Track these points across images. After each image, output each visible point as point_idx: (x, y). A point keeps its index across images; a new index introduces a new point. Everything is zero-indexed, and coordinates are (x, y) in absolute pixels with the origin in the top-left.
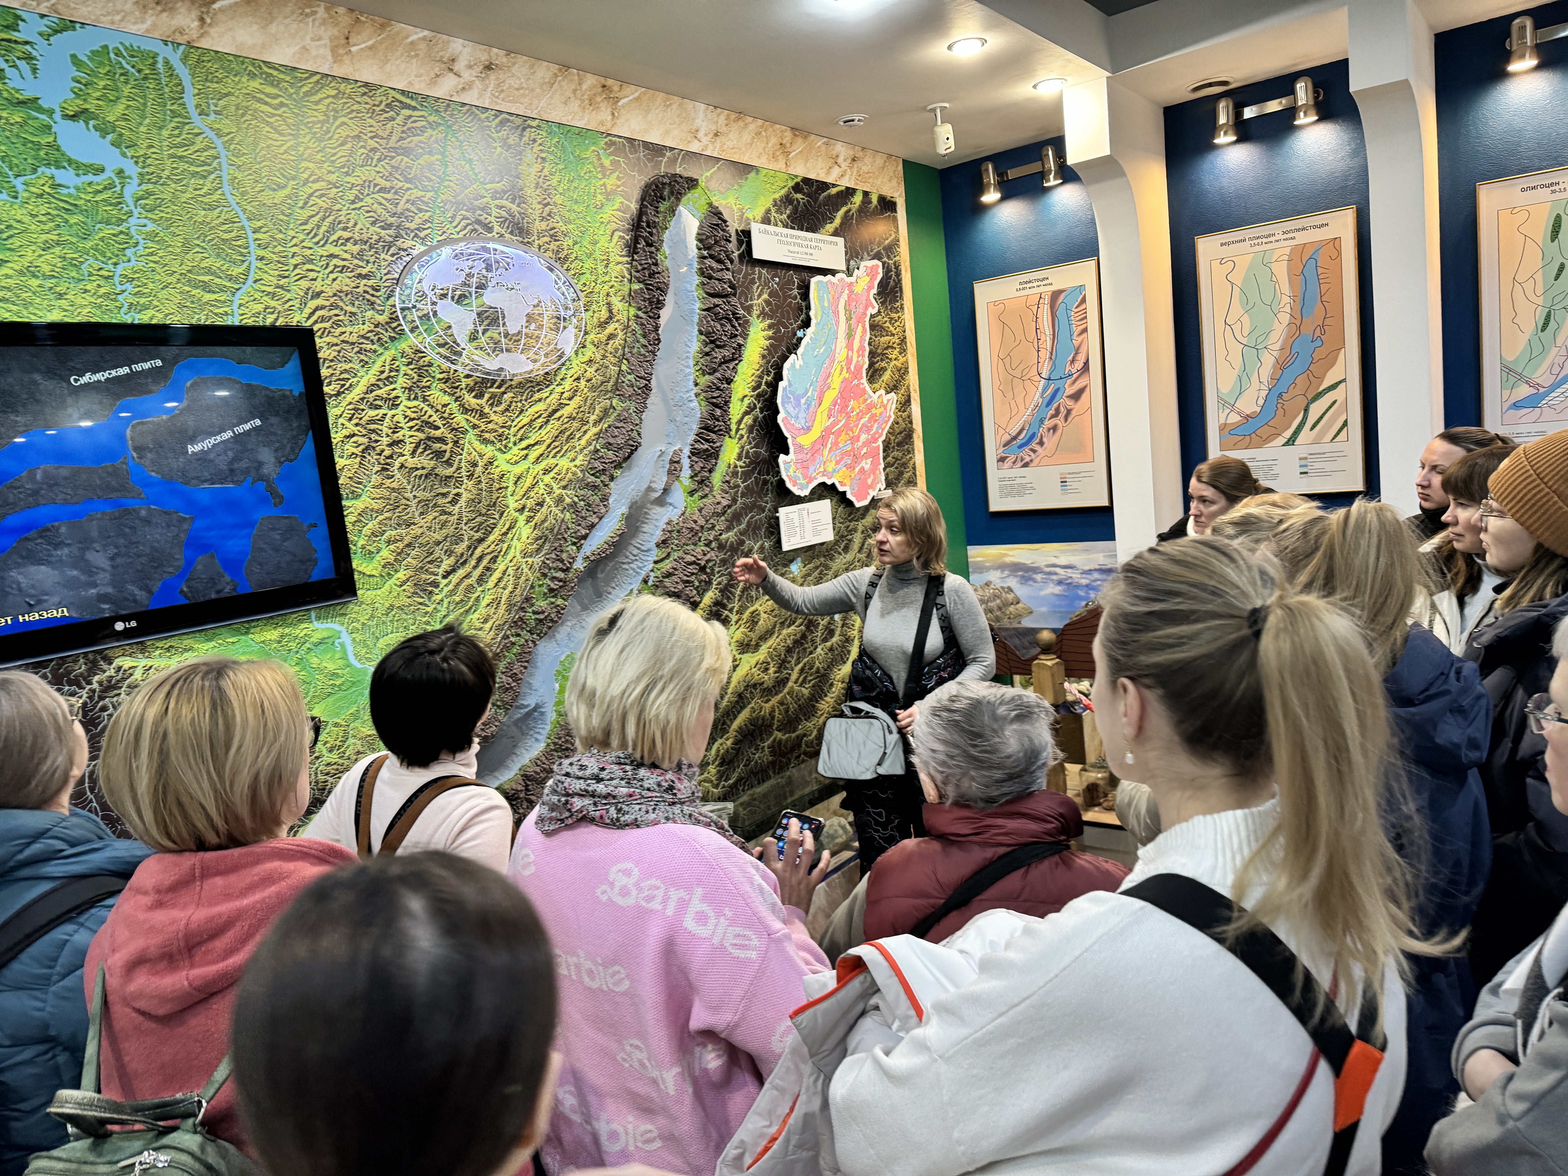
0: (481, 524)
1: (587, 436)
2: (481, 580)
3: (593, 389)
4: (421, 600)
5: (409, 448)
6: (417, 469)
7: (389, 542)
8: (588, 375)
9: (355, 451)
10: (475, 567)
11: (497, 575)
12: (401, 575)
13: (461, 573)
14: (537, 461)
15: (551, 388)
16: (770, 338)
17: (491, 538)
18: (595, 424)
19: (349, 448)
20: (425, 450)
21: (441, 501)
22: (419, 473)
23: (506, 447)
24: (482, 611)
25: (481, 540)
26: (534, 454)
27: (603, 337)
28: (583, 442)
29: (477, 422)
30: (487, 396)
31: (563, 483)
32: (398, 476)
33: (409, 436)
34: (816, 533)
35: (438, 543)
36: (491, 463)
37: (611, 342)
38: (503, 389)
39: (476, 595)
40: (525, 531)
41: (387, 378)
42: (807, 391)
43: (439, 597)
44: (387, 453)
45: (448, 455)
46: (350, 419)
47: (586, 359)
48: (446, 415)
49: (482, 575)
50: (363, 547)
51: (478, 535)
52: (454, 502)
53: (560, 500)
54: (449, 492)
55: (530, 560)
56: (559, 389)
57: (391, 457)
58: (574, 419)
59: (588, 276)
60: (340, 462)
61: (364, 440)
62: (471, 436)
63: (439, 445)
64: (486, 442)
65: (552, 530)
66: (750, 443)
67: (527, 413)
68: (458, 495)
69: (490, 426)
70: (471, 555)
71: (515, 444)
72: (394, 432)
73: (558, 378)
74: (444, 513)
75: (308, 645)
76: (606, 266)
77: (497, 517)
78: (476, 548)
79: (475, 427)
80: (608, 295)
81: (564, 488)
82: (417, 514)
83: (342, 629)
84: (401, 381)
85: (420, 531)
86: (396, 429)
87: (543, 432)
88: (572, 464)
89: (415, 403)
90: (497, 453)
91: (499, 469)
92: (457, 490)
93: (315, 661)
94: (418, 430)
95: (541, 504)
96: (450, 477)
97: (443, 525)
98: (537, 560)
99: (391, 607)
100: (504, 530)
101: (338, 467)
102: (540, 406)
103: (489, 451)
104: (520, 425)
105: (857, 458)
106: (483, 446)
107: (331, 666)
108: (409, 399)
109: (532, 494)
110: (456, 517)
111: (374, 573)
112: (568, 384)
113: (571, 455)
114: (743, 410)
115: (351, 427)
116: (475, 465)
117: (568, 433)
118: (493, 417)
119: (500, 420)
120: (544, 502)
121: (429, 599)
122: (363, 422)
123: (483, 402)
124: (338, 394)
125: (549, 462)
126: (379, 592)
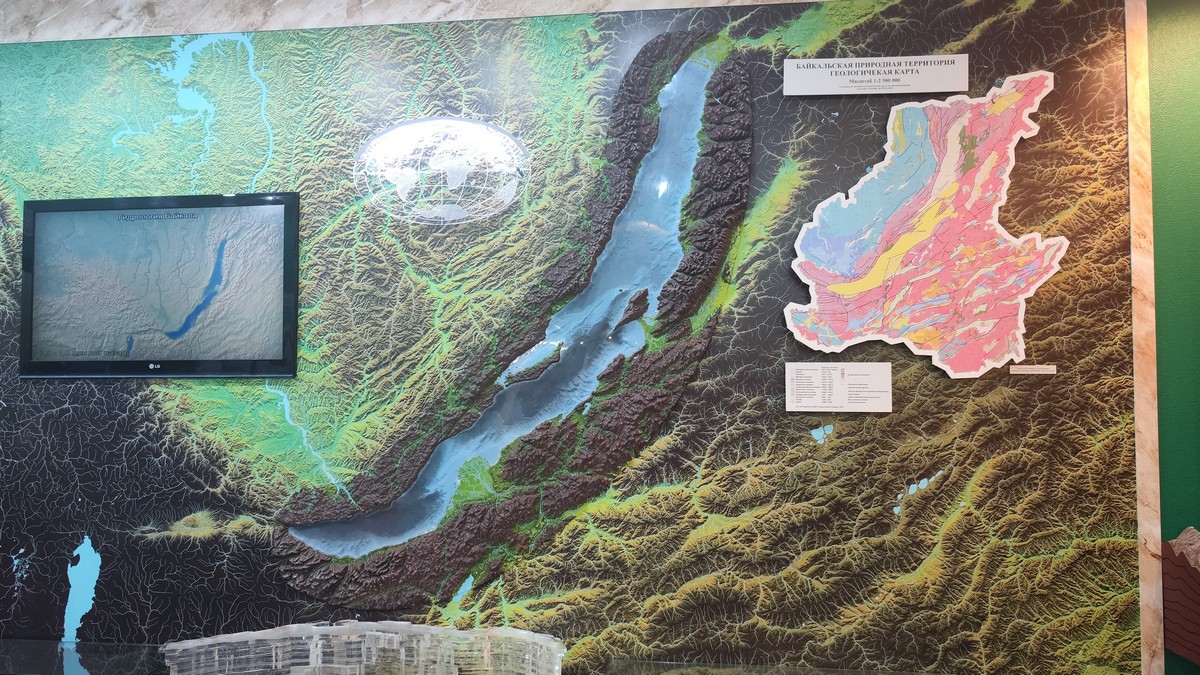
0: (406, 336)
1: (528, 274)
2: (398, 380)
3: (543, 233)
4: (346, 387)
5: (356, 275)
6: (359, 291)
7: (329, 341)
8: (539, 221)
9: (315, 275)
10: (394, 369)
11: (414, 378)
12: (334, 365)
13: (382, 371)
14: (470, 291)
15: (496, 232)
17: (414, 348)
18: (539, 263)
19: (312, 273)
20: (368, 277)
21: (374, 316)
22: (360, 294)
23: (440, 278)
24: (396, 403)
25: (404, 349)
26: (466, 286)
27: (563, 188)
28: (523, 278)
29: (416, 259)
30: (430, 239)
31: (494, 312)
32: (344, 294)
33: (357, 266)
35: (368, 347)
36: (424, 291)
37: (572, 193)
38: (446, 234)
39: (393, 390)
40: (446, 347)
41: (347, 226)
43: (361, 387)
44: (338, 278)
45: (386, 282)
46: (315, 254)
47: (539, 208)
48: (390, 253)
49: (400, 376)
50: (309, 342)
51: (401, 345)
52: (385, 317)
53: (489, 325)
54: (382, 310)
55: (448, 371)
56: (506, 233)
57: (341, 281)
58: (517, 258)
59: (555, 137)
60: (303, 282)
61: (324, 268)
62: (410, 269)
63: (380, 275)
64: (422, 274)
65: (475, 349)
67: (467, 253)
68: (389, 312)
69: (428, 262)
70: (394, 359)
71: (450, 277)
72: (346, 264)
73: (505, 225)
74: (375, 324)
75: (259, 401)
76: (578, 127)
77: (422, 332)
78: (398, 354)
79: (414, 262)
80: (576, 151)
81: (494, 316)
82: (353, 323)
83: (285, 396)
84: (359, 228)
85: (354, 336)
86: (348, 261)
87: (481, 268)
88: (508, 296)
89: (367, 243)
90: (430, 283)
91: (430, 296)
92: (390, 309)
93: (262, 413)
94: (365, 263)
95: (467, 327)
96: (385, 299)
97: (373, 333)
98: (455, 373)
99: (323, 388)
100: (427, 343)
101: (300, 286)
102: (482, 248)
103: (423, 281)
104: (457, 262)
106: (419, 277)
107: (272, 419)
108: (362, 241)
109: (459, 318)
110: (385, 329)
111: (314, 361)
112: (514, 230)
113: (509, 288)
114: (752, 255)
115: (315, 259)
116: (408, 290)
117: (506, 271)
118: (433, 255)
119: (439, 257)
120: (470, 325)
121: (353, 387)
122: (324, 256)
123: (426, 243)
124: (310, 236)
125: (484, 292)
126: (315, 375)
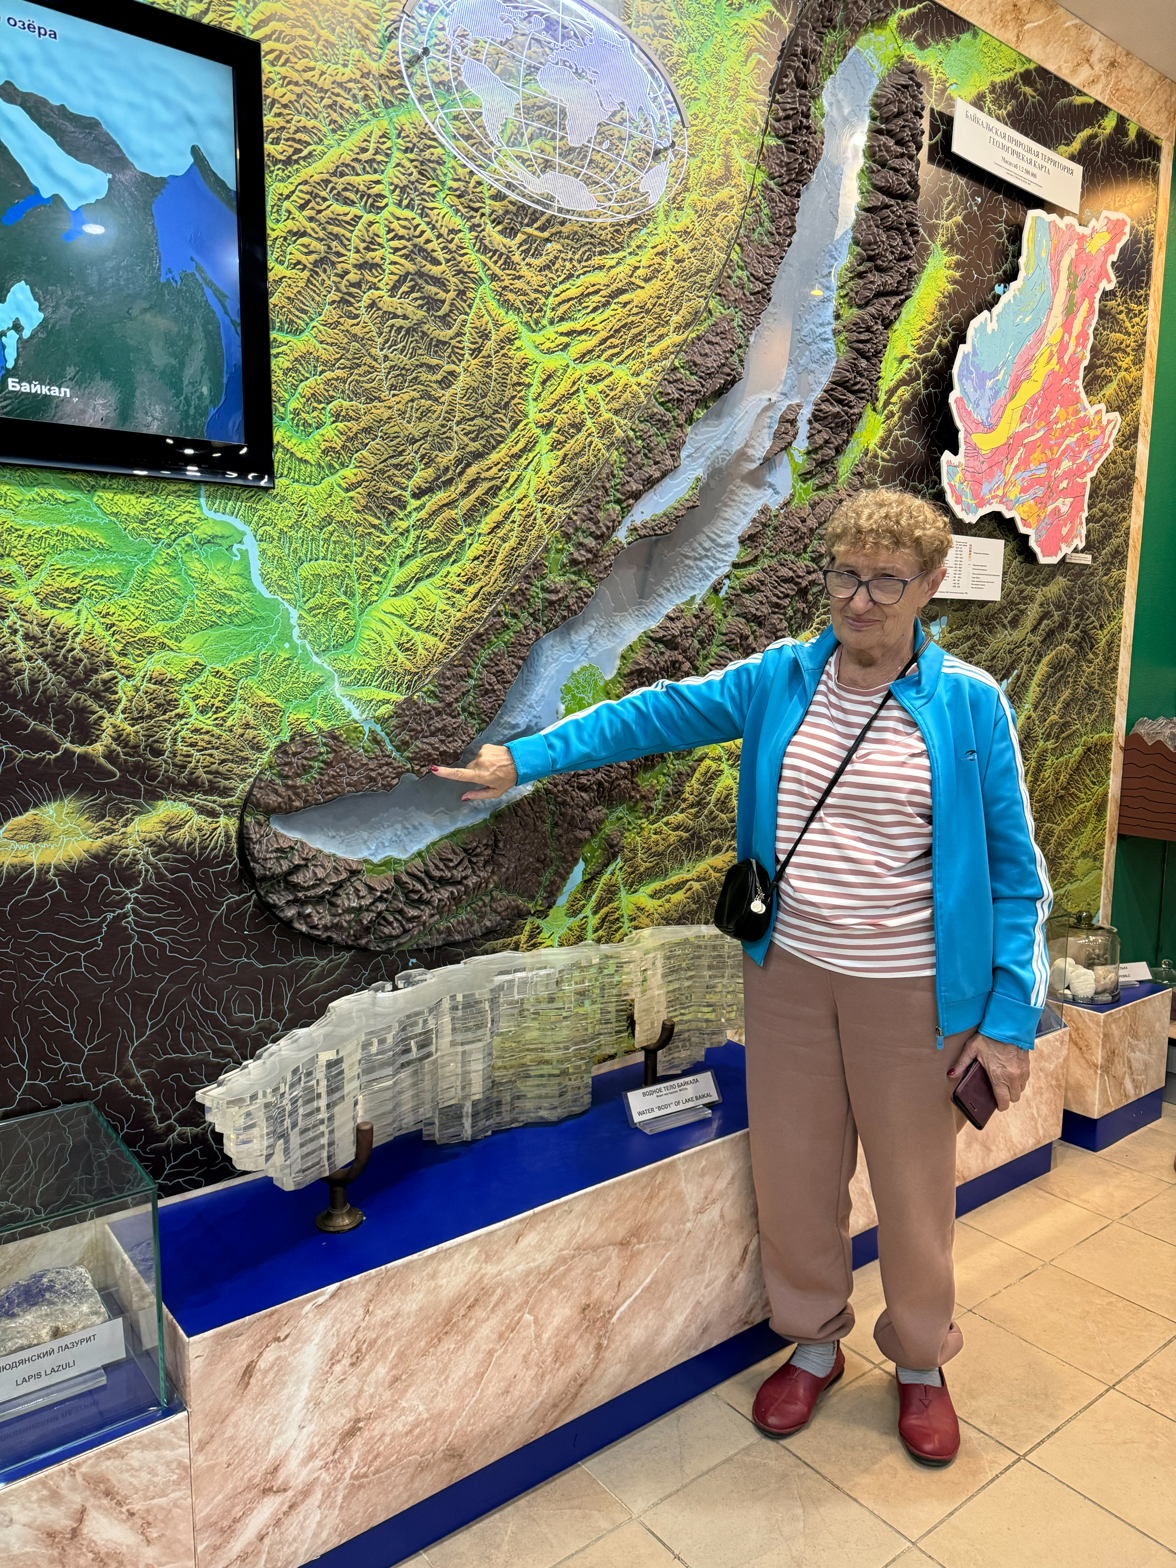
0: (481, 430)
1: (664, 344)
2: (470, 517)
3: (683, 275)
4: (376, 522)
5: (387, 280)
6: (395, 316)
7: (337, 417)
8: (678, 253)
9: (303, 258)
10: (464, 494)
11: (495, 516)
12: (350, 473)
13: (441, 496)
14: (582, 358)
15: (621, 254)
16: (954, 282)
17: (494, 457)
18: (678, 329)
19: (295, 252)
20: (412, 290)
21: (425, 376)
22: (399, 322)
23: (537, 323)
24: (465, 564)
25: (478, 456)
26: (579, 346)
27: (711, 202)
28: (655, 350)
29: (499, 272)
30: (520, 237)
31: (616, 405)
32: (365, 317)
33: (391, 261)
34: (977, 584)
35: (413, 441)
36: (511, 341)
37: (722, 214)
38: (546, 234)
39: (461, 537)
40: (548, 461)
41: (370, 162)
42: (996, 372)
43: (404, 525)
44: (353, 277)
45: (446, 308)
46: (302, 207)
47: (679, 227)
48: (452, 246)
49: (472, 509)
50: (296, 413)
51: (474, 446)
52: (446, 382)
53: (606, 430)
54: (439, 367)
55: (549, 508)
56: (632, 260)
57: (357, 285)
58: (648, 312)
59: (702, 103)
60: (276, 270)
61: (321, 247)
62: (486, 289)
63: (434, 289)
64: (508, 305)
65: (588, 472)
66: (902, 428)
67: (579, 282)
68: (452, 373)
69: (519, 284)
70: (461, 474)
71: (552, 323)
72: (367, 249)
73: (633, 244)
74: (426, 395)
75: (187, 539)
76: (732, 99)
77: (508, 426)
78: (469, 465)
79: (494, 277)
80: (728, 142)
81: (617, 412)
82: (386, 385)
83: (248, 530)
84: (390, 174)
85: (387, 414)
86: (372, 244)
87: (598, 317)
88: (634, 380)
89: (407, 213)
90: (521, 328)
91: (521, 354)
92: (452, 367)
93: (196, 567)
94: (406, 257)
95: (578, 427)
96: (444, 343)
97: (424, 414)
98: (560, 511)
99: (328, 520)
100: (515, 450)
101: (271, 276)
102: (599, 278)
103: (510, 321)
104: (564, 296)
105: (1052, 493)
106: (502, 311)
107: (221, 583)
108: (399, 204)
109: (566, 407)
110: (445, 408)
111: (308, 457)
112: (646, 257)
113: (635, 365)
114: (899, 376)
115: (301, 221)
116: (485, 335)
117: (634, 331)
118: (524, 271)
119: (536, 280)
120: (582, 424)
121: (389, 524)
122: (321, 217)
123: (514, 243)
124: (288, 162)
125: (600, 365)
126: (312, 489)
